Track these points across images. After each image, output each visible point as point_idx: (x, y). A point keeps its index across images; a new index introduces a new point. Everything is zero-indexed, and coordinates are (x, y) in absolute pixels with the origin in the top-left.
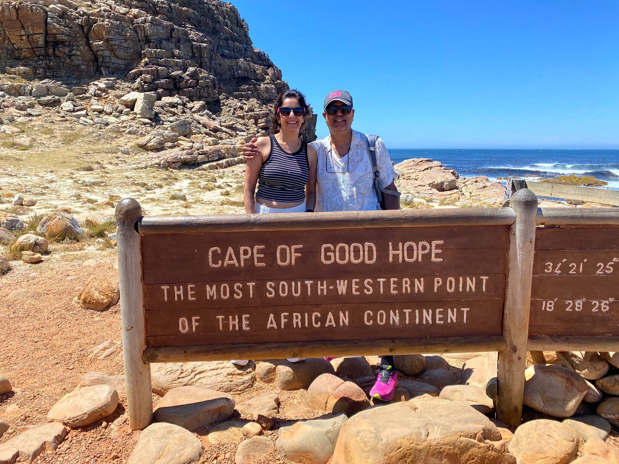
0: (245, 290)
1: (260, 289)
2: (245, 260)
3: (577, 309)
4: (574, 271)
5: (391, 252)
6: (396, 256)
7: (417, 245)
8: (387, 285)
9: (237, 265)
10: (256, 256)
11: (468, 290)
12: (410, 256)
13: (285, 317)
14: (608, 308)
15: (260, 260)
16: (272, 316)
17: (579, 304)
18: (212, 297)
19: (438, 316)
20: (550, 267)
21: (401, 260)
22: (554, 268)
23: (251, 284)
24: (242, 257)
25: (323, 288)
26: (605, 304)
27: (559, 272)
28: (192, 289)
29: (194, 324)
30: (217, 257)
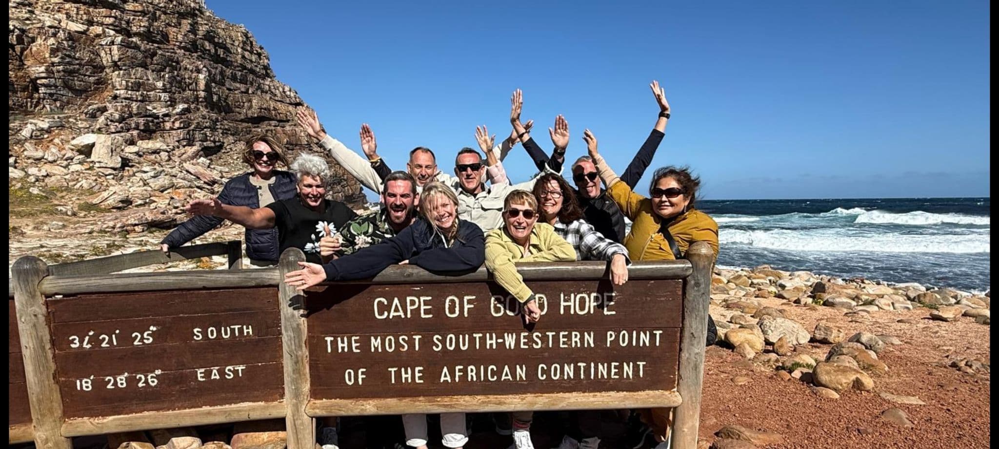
0: (411, 342)
1: (427, 343)
2: (411, 310)
3: (119, 385)
4: (107, 343)
5: (563, 304)
6: (567, 308)
7: (589, 297)
8: (556, 339)
9: (403, 316)
10: (423, 308)
11: (641, 344)
12: (582, 308)
13: (460, 371)
14: (156, 381)
15: (427, 312)
16: (445, 370)
17: (121, 380)
18: (376, 349)
19: (613, 371)
20: (77, 341)
21: (572, 312)
22: (81, 341)
23: (417, 337)
24: (409, 308)
25: (492, 342)
26: (152, 377)
27: (89, 346)
28: (356, 341)
29: (360, 377)
30: (382, 308)
